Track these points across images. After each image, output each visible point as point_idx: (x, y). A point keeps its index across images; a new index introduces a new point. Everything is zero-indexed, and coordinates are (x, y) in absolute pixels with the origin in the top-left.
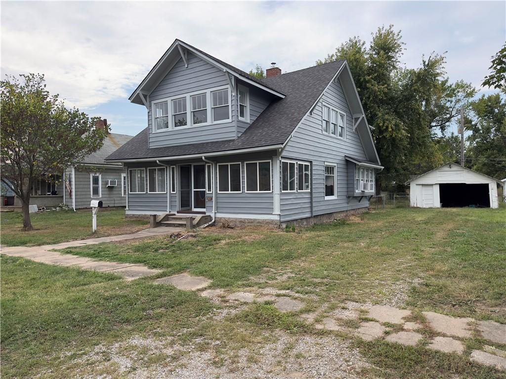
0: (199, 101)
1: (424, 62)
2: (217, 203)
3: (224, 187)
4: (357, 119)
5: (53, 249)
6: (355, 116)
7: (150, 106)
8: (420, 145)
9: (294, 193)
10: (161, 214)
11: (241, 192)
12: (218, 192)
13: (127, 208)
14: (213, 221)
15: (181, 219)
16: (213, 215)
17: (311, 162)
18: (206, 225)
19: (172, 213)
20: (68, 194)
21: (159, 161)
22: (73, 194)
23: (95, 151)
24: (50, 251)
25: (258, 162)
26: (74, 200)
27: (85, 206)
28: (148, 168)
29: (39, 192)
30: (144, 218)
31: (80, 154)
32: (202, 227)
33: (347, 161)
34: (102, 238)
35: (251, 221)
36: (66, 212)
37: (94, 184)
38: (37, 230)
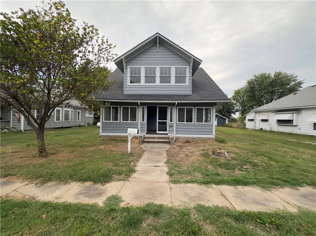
2: (177, 128)
3: (181, 119)
7: (126, 68)
11: (193, 123)
12: (177, 122)
14: (174, 138)
26: (22, 124)
28: (122, 106)
35: (199, 138)
36: (17, 133)
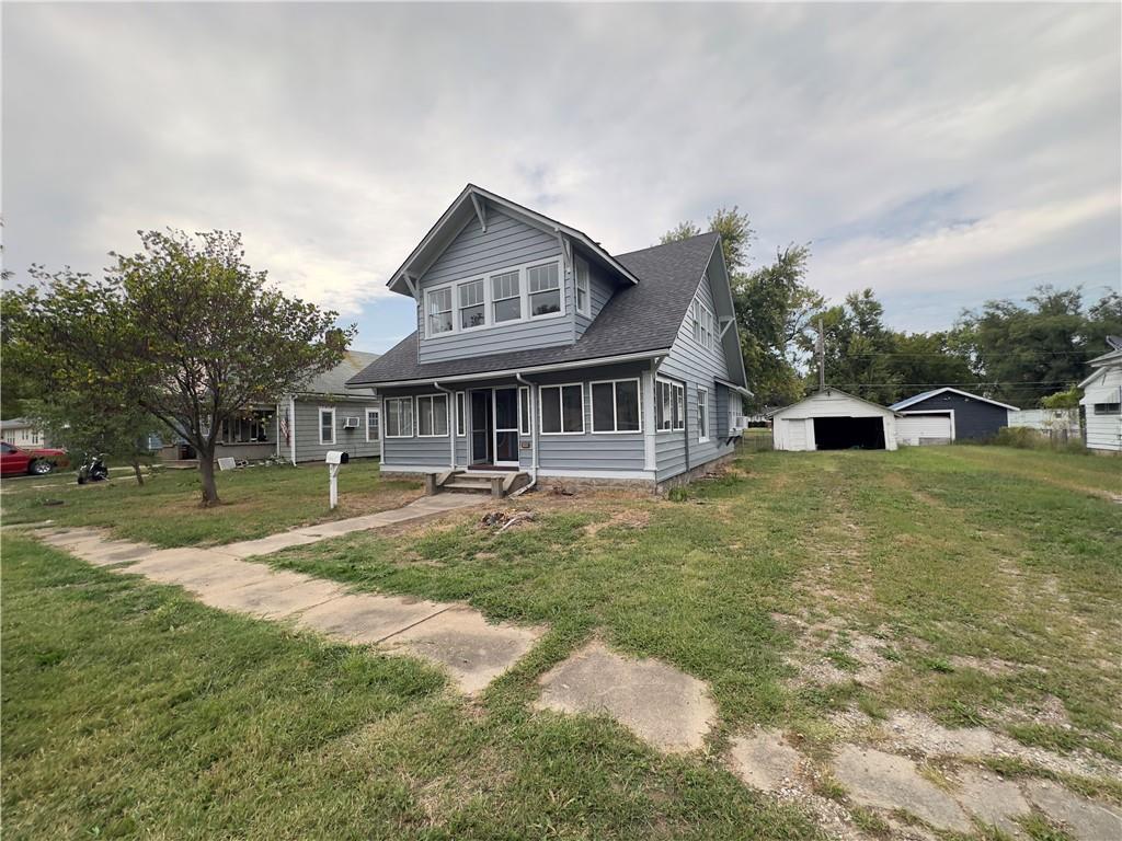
0: (507, 285)
1: (780, 256)
2: (539, 451)
3: (551, 425)
4: (724, 324)
5: (253, 557)
6: (722, 319)
7: (422, 297)
8: (772, 367)
9: (668, 434)
10: (443, 472)
11: (583, 433)
12: (542, 434)
13: (382, 462)
14: (533, 482)
15: (476, 479)
16: (532, 473)
17: (684, 383)
18: (523, 490)
19: (459, 469)
20: (284, 439)
21: (439, 384)
22: (293, 439)
23: (330, 368)
24: (245, 560)
25: (614, 381)
26: (293, 449)
27: (311, 458)
28: (418, 397)
29: (239, 438)
30: (411, 478)
31: (305, 373)
32: (517, 493)
33: (716, 384)
34: (349, 520)
35: (603, 483)
36: (281, 467)
37: (324, 423)
38: (228, 504)
